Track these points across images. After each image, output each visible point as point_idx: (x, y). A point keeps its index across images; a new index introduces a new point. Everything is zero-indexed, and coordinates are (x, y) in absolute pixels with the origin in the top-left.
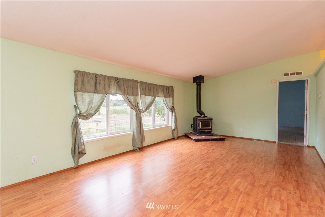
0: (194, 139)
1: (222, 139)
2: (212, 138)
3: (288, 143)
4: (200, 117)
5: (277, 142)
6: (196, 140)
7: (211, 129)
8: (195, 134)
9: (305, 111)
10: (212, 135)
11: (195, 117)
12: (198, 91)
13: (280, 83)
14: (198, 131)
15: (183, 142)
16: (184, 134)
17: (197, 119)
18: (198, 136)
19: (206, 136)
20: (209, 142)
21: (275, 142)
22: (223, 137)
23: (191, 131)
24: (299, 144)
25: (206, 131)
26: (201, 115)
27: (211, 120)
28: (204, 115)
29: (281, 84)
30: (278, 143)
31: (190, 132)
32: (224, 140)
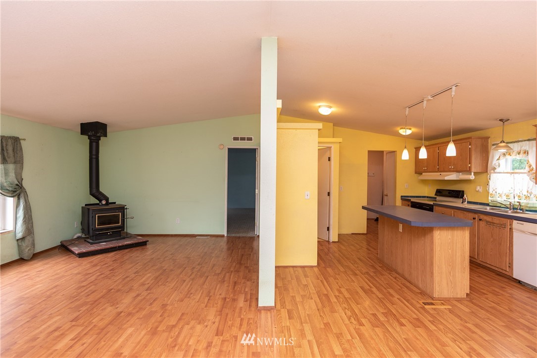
0: (77, 253)
1: (141, 243)
2: (121, 244)
3: (238, 235)
4: (98, 204)
5: (226, 235)
6: (82, 255)
7: (122, 227)
8: (85, 241)
9: (256, 190)
10: (124, 238)
11: (86, 205)
12: (94, 153)
13: (229, 149)
14: (91, 234)
15: (46, 264)
16: (60, 244)
17: (89, 209)
18: (92, 244)
19: (109, 241)
20: (112, 254)
21: (223, 236)
22: (144, 239)
23: (79, 235)
24: (250, 235)
25: (109, 232)
26: (100, 201)
27: (122, 209)
28: (107, 199)
29: (230, 151)
30: (227, 237)
31: (75, 237)
32: (146, 245)
